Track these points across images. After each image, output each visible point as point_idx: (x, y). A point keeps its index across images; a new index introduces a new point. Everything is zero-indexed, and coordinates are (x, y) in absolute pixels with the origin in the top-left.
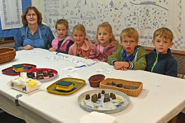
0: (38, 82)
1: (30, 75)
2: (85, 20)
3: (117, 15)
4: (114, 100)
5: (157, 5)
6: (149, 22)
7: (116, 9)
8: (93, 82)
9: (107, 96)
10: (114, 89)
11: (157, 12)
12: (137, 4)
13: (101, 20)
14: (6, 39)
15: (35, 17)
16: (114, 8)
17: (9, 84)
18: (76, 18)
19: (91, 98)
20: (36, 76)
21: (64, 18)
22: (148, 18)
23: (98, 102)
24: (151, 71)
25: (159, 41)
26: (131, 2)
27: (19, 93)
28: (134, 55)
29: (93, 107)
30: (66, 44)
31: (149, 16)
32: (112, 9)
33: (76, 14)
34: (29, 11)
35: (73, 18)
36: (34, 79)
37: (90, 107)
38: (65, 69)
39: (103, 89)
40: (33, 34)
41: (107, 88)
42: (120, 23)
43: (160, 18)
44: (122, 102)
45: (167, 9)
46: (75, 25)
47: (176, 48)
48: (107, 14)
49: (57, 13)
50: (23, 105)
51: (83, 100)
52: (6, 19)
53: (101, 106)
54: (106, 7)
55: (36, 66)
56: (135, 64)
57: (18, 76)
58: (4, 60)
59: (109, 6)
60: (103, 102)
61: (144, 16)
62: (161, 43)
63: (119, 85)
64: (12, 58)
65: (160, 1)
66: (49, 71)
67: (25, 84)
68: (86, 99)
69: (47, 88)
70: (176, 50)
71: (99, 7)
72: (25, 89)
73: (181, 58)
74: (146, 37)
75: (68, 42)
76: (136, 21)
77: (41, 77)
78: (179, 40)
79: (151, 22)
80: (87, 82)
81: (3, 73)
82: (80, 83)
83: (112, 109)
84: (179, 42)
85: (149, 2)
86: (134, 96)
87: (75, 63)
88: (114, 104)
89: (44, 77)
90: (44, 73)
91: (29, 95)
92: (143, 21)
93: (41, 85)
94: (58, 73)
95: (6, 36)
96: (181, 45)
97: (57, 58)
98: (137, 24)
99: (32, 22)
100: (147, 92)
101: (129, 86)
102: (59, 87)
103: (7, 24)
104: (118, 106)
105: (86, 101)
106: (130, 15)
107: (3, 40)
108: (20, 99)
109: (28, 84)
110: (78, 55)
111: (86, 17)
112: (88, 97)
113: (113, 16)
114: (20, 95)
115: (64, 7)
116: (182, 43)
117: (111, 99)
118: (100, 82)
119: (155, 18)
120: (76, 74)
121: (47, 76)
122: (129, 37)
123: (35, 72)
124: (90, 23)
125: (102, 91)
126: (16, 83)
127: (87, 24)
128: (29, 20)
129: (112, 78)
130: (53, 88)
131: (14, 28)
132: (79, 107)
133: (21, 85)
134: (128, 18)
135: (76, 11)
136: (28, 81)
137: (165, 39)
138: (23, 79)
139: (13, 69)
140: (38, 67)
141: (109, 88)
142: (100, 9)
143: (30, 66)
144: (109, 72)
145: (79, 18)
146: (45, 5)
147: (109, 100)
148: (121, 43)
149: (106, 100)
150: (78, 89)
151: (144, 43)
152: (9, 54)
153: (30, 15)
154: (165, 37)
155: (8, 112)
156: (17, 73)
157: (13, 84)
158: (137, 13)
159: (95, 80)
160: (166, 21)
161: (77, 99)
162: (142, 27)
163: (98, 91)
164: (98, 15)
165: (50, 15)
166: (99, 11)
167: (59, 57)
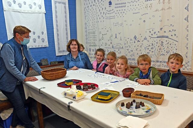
0: (84, 93)
1: (78, 88)
2: (115, 50)
3: (139, 46)
4: (143, 107)
5: (169, 38)
6: (163, 51)
7: (138, 41)
8: (126, 93)
9: (138, 104)
10: (142, 98)
11: (170, 43)
12: (154, 38)
13: (127, 49)
14: (59, 62)
15: (77, 46)
16: (137, 40)
17: (63, 94)
18: (108, 48)
19: (125, 105)
20: (82, 88)
21: (100, 48)
22: (162, 48)
23: (131, 108)
24: (167, 86)
25: (172, 63)
26: (149, 36)
27: (70, 101)
28: (149, 73)
29: (128, 112)
30: (102, 67)
31: (163, 46)
32: (135, 41)
33: (109, 45)
34: (73, 42)
35: (106, 48)
36: (81, 90)
37: (125, 112)
38: (103, 83)
39: (134, 99)
40: (75, 58)
41: (137, 98)
42: (141, 52)
43: (172, 47)
44: (150, 109)
45: (177, 41)
46: (108, 53)
47: (184, 69)
48: (132, 45)
49: (95, 45)
50: (73, 110)
51: (120, 106)
52: (59, 48)
53: (134, 112)
54: (131, 40)
55: (82, 81)
56: (155, 80)
57: (70, 88)
58: (58, 77)
59: (133, 39)
60: (135, 109)
61: (160, 46)
62: (174, 65)
63: (146, 96)
64: (64, 76)
65: (172, 36)
66: (92, 85)
67: (75, 94)
68: (122, 106)
69: (91, 97)
70: (184, 71)
71: (126, 40)
72: (74, 97)
73: (188, 77)
74: (161, 62)
75: (104, 65)
76: (153, 50)
77: (86, 89)
78: (186, 63)
79: (165, 51)
80: (121, 93)
81: (58, 86)
82: (116, 94)
83: (143, 114)
84: (186, 65)
85: (163, 36)
86: (159, 105)
87: (111, 79)
88: (144, 110)
89: (88, 89)
90: (88, 86)
91: (78, 102)
92: (159, 50)
93: (86, 95)
94: (99, 87)
95: (59, 60)
96: (188, 67)
97: (97, 76)
98: (154, 52)
99: (74, 50)
100: (168, 101)
101: (153, 97)
102: (100, 96)
103: (60, 52)
104: (147, 112)
105: (122, 107)
106: (149, 46)
107: (57, 63)
108: (71, 105)
109: (77, 94)
110: (111, 74)
111: (116, 47)
112: (123, 105)
113: (136, 46)
114: (71, 102)
115: (100, 40)
116: (188, 66)
117: (141, 106)
118: (131, 94)
119: (168, 47)
120: (112, 87)
121: (90, 88)
122: (145, 61)
123: (82, 85)
124: (119, 52)
125: (133, 100)
126: (68, 93)
127: (117, 52)
128: (72, 48)
129: (140, 90)
130: (96, 97)
131: (64, 54)
132: (117, 112)
133: (72, 95)
134: (147, 48)
135: (109, 43)
136: (77, 92)
137: (177, 62)
138: (74, 90)
139: (65, 83)
140: (83, 82)
141: (138, 98)
142: (126, 41)
143: (77, 81)
144: (136, 87)
145: (111, 48)
146: (87, 39)
147: (139, 107)
148: (138, 65)
149: (137, 107)
150: (115, 99)
151: (159, 66)
152: (62, 72)
153: (73, 45)
154: (178, 60)
155: (59, 115)
156: (68, 86)
157: (65, 94)
158: (155, 44)
159: (127, 92)
160: (176, 49)
161: (115, 105)
162: (158, 54)
163: (130, 100)
164: (125, 45)
165: (90, 46)
166: (126, 43)
167: (98, 75)
